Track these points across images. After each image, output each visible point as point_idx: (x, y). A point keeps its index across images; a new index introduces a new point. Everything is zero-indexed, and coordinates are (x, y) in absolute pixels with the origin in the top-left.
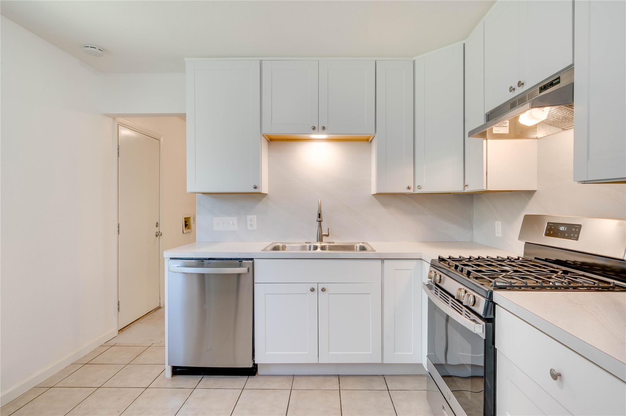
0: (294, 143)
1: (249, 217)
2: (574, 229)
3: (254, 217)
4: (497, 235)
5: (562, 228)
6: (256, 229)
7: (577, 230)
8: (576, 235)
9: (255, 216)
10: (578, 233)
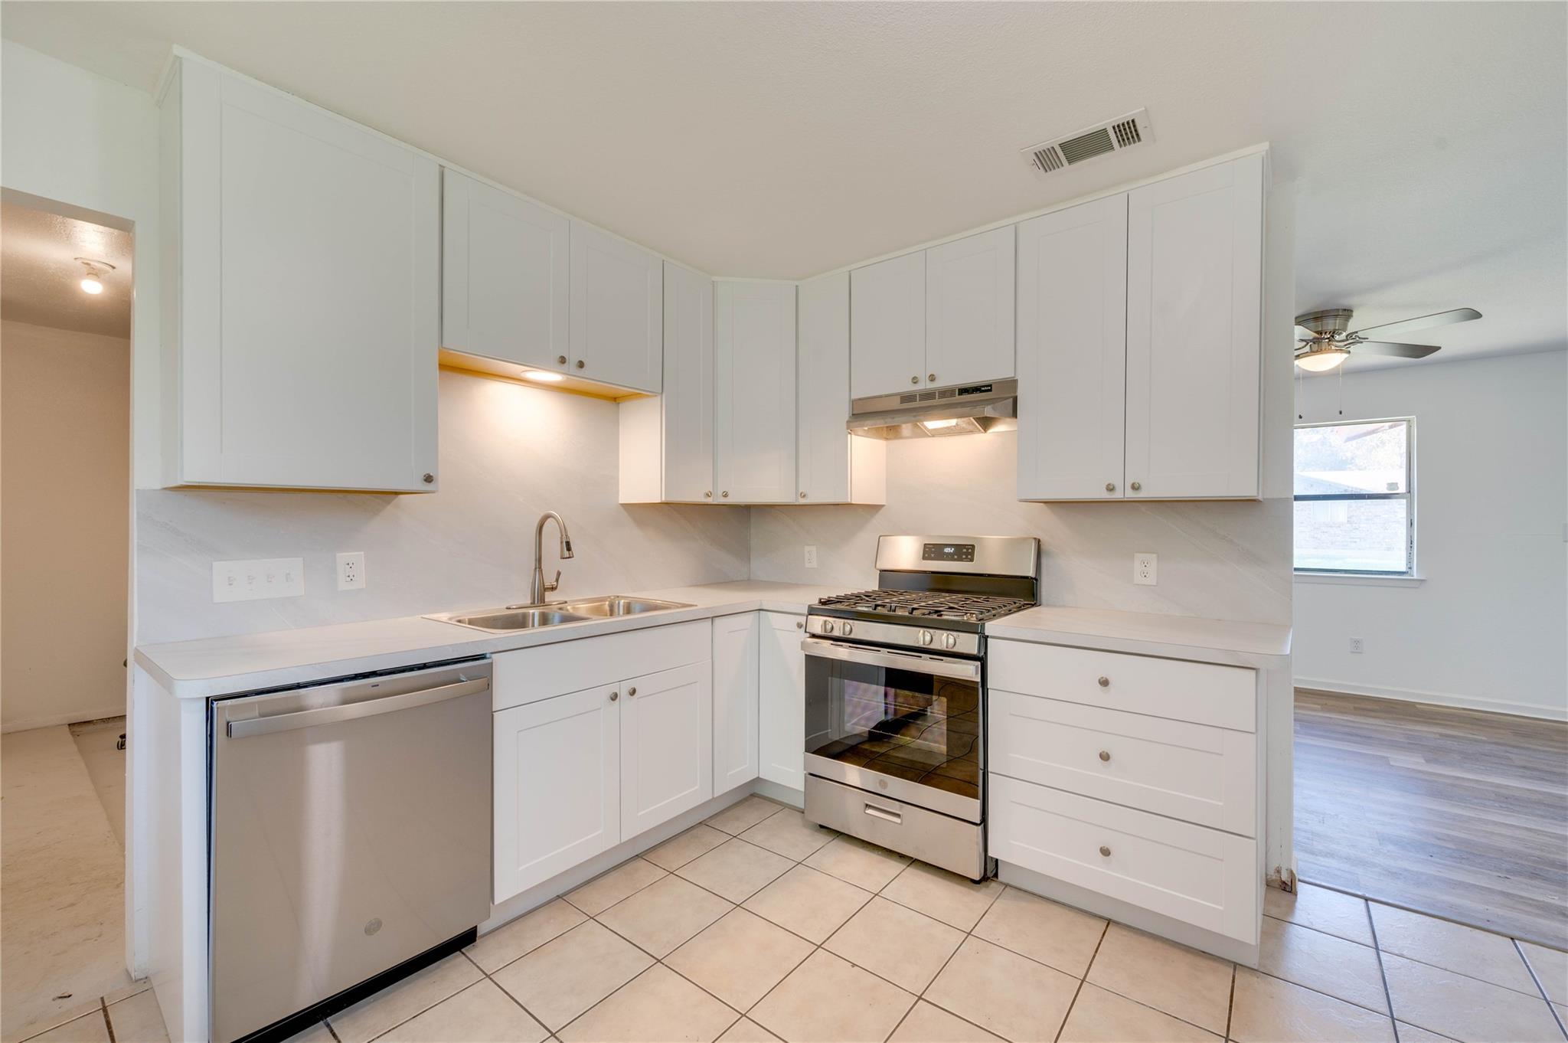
0: (469, 380)
1: (343, 557)
2: (965, 550)
3: (357, 556)
4: (807, 565)
5: (947, 550)
6: (364, 586)
7: (970, 551)
8: (969, 557)
9: (362, 553)
10: (972, 554)
